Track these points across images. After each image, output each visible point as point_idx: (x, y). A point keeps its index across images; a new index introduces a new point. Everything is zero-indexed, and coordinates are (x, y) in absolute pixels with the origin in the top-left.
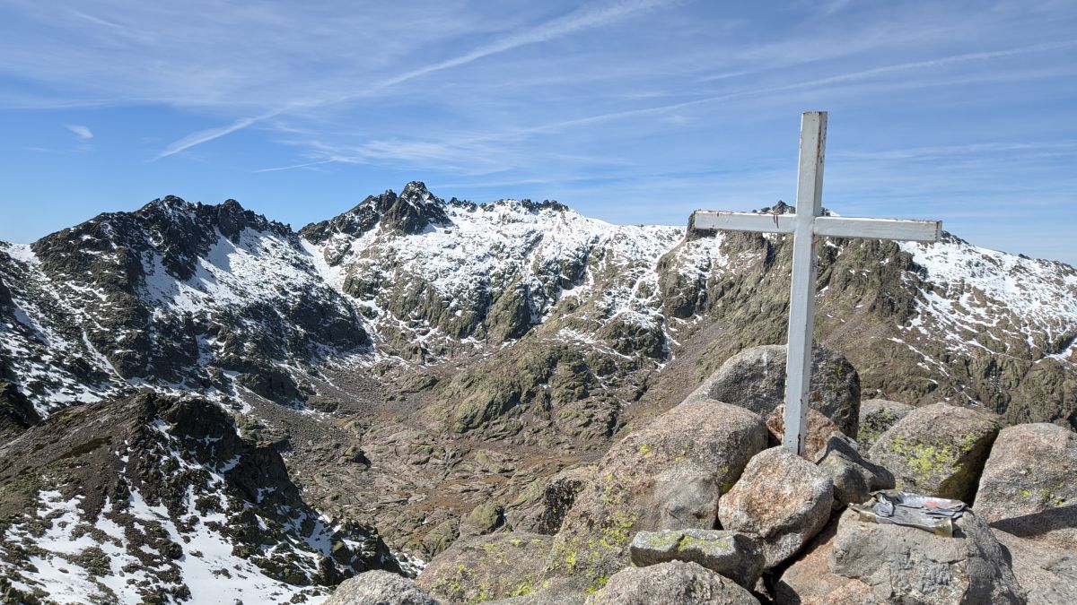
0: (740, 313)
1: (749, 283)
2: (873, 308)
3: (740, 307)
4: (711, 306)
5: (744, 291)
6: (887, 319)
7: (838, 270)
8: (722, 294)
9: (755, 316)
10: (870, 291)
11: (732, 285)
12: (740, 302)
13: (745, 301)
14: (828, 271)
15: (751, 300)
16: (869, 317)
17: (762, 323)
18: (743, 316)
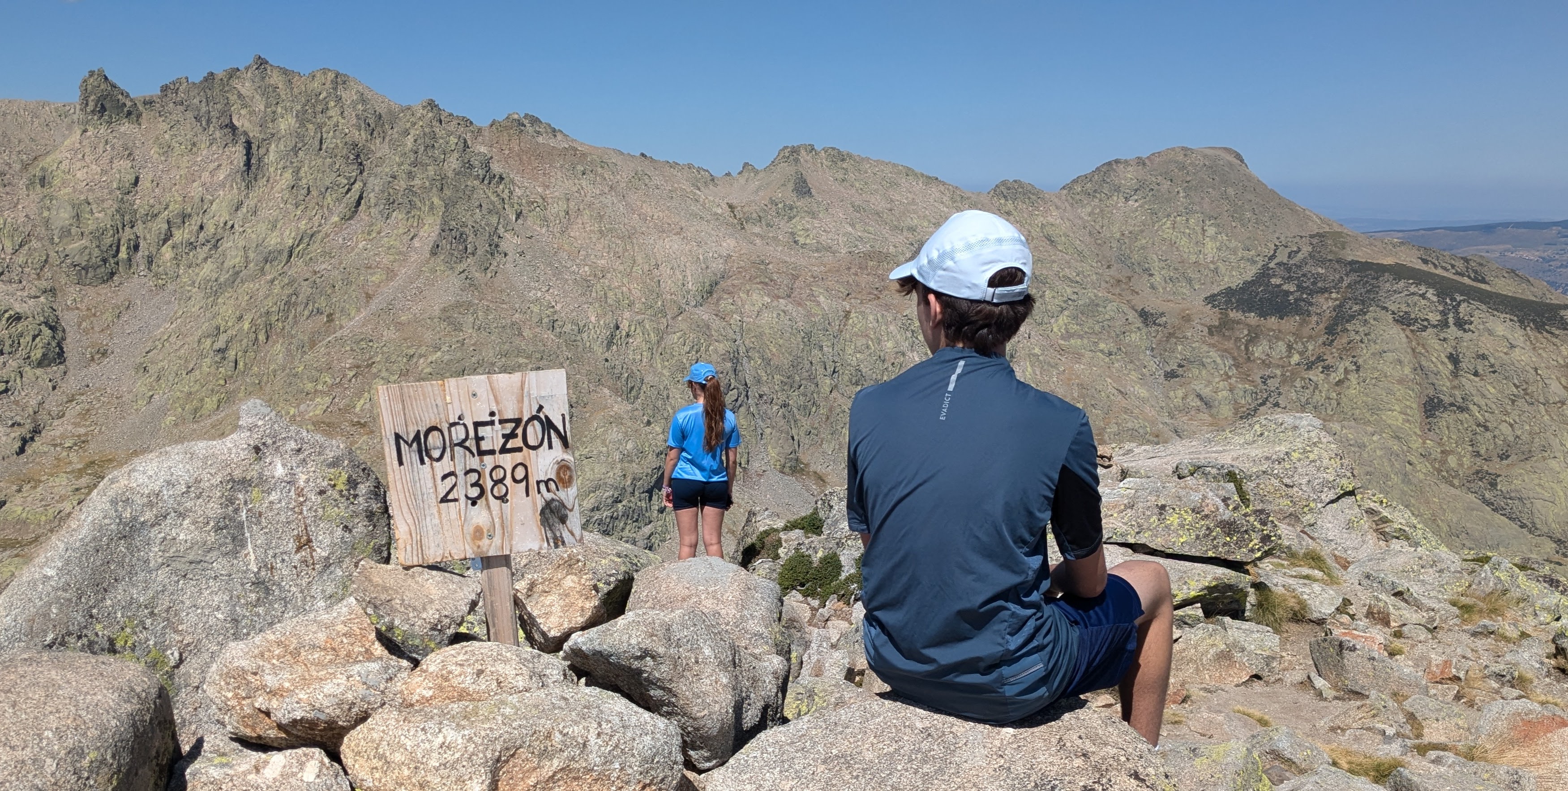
0: (207, 270)
1: (219, 211)
2: (435, 250)
3: (206, 259)
4: (150, 261)
5: (210, 229)
6: (460, 267)
7: (375, 184)
8: (168, 236)
9: (237, 273)
10: (429, 220)
11: (185, 217)
12: (206, 249)
13: (216, 247)
14: (358, 186)
15: (226, 244)
16: (430, 266)
17: (250, 286)
18: (215, 275)
